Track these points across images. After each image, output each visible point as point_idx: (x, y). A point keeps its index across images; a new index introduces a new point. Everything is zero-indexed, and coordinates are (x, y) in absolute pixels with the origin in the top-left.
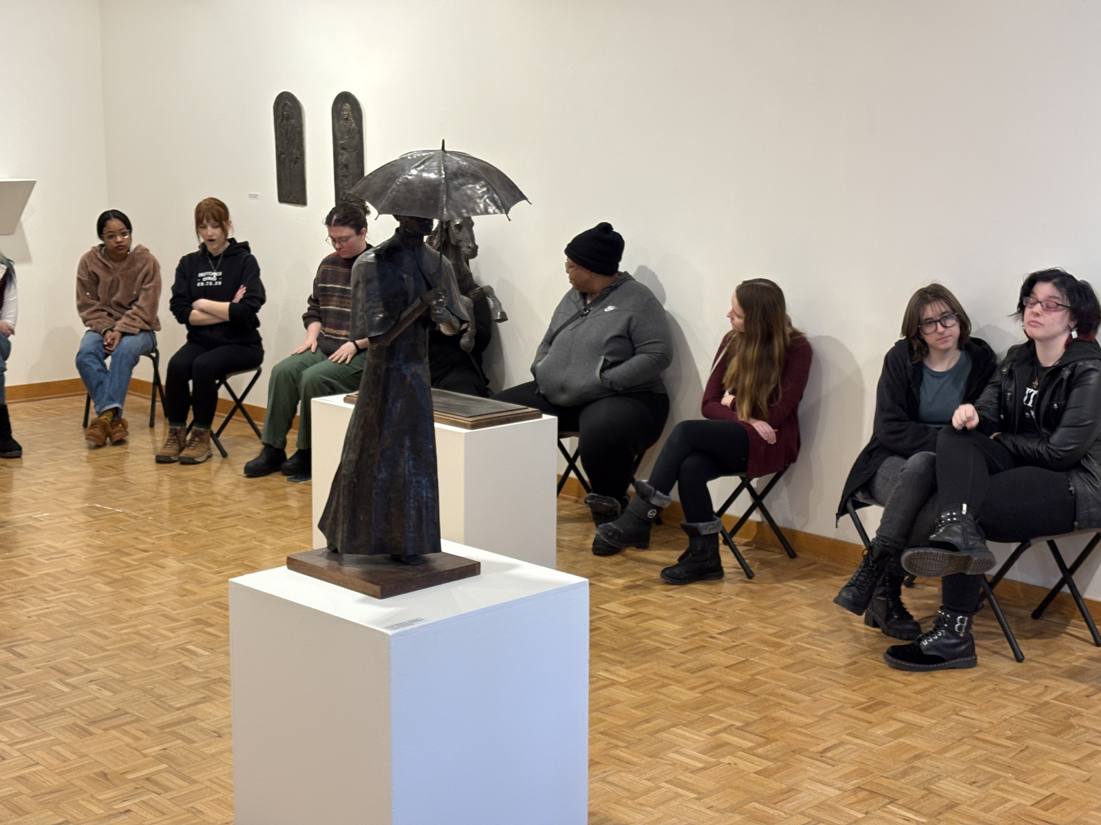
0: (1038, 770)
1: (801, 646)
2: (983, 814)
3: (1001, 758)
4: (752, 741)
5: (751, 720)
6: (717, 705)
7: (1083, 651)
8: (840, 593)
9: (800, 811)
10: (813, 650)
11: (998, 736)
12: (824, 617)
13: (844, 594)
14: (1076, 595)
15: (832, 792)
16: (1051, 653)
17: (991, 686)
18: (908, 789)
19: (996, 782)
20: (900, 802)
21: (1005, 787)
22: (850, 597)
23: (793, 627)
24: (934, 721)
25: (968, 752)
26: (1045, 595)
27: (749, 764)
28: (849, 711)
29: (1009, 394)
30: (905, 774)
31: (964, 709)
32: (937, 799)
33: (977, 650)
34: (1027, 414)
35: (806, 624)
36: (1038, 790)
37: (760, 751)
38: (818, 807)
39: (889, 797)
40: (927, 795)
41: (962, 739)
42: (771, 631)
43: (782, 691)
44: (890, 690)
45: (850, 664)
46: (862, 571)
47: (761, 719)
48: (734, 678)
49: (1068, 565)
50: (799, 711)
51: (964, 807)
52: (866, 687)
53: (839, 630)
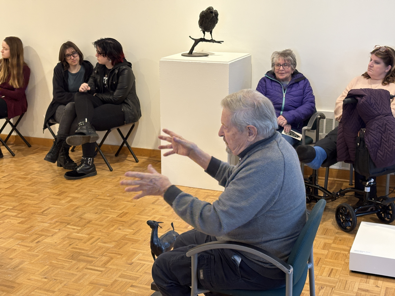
0: (118, 205)
1: (34, 177)
2: (100, 223)
3: (106, 203)
4: (16, 213)
5: (15, 206)
6: (3, 202)
7: (132, 165)
8: (46, 156)
9: (35, 233)
10: (39, 178)
11: (104, 196)
12: (42, 166)
13: (47, 156)
14: (128, 147)
15: (46, 225)
16: (122, 167)
17: (102, 180)
18: (74, 219)
19: (104, 211)
20: (71, 224)
21: (107, 212)
22: (50, 157)
23: (31, 171)
24: (82, 195)
25: (94, 203)
26: (119, 148)
27: (15, 221)
28: (52, 196)
29: (98, 80)
30: (73, 214)
31: (93, 189)
32: (84, 221)
33: (97, 169)
34: (105, 86)
35: (35, 169)
36: (118, 211)
37: (19, 215)
38: (42, 231)
39: (67, 223)
40: (81, 220)
41: (92, 199)
42: (22, 174)
43: (27, 194)
44: (67, 187)
45: (52, 181)
46: (53, 147)
47: (19, 204)
48: (9, 192)
49: (125, 137)
50: (34, 200)
51: (93, 222)
52: (58, 187)
53: (48, 170)
